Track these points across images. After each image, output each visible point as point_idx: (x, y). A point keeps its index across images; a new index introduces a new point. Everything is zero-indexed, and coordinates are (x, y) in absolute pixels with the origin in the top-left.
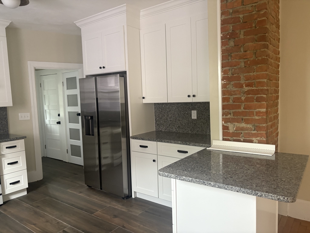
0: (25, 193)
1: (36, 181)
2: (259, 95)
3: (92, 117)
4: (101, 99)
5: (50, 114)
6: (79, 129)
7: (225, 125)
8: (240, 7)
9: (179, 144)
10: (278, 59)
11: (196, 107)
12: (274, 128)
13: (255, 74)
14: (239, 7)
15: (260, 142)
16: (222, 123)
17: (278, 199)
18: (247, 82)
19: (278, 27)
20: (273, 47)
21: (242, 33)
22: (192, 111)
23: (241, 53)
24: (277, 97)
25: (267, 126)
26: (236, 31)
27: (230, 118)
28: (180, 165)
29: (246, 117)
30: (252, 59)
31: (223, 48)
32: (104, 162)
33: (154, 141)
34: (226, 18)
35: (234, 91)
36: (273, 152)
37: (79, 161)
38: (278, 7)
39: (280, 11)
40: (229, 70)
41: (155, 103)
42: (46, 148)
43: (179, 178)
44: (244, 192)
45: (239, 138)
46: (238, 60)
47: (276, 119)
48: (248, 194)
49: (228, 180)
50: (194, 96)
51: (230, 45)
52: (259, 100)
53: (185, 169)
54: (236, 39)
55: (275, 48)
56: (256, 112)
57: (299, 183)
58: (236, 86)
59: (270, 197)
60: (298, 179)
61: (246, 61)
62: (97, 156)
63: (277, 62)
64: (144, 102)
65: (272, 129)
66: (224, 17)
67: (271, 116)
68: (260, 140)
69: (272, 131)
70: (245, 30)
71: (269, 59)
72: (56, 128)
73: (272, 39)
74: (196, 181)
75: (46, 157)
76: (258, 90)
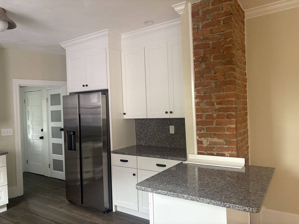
0: (5, 209)
1: (17, 196)
2: (229, 113)
3: (74, 133)
4: (83, 114)
5: (33, 129)
6: (62, 144)
7: (199, 139)
8: (210, 35)
9: (158, 158)
10: (245, 80)
11: (174, 122)
12: (244, 142)
13: (225, 93)
14: (208, 35)
15: (231, 156)
16: (197, 138)
17: (244, 209)
18: (217, 100)
19: (244, 51)
20: (240, 69)
21: (212, 57)
22: (170, 126)
23: (211, 75)
24: (246, 114)
25: (237, 141)
26: (207, 55)
27: (204, 133)
28: (157, 179)
29: (218, 133)
30: (221, 80)
31: (196, 70)
32: (85, 176)
33: (134, 155)
34: (198, 43)
35: (207, 109)
36: (243, 165)
37: (61, 175)
38: (244, 35)
39: (245, 38)
40: (202, 89)
41: (135, 119)
42: (27, 163)
43: (155, 192)
44: (214, 203)
45: (212, 152)
46: (209, 81)
47: (246, 134)
48: (217, 205)
49: (200, 192)
50: (171, 112)
51: (202, 67)
52: (229, 117)
53: (161, 183)
54: (207, 62)
55: (242, 70)
56: (227, 128)
57: (264, 194)
58: (208, 104)
59: (237, 208)
60: (263, 191)
61: (216, 82)
62: (79, 170)
63: (244, 83)
64: (124, 118)
65: (242, 144)
66: (195, 43)
67: (241, 131)
68: (232, 154)
69: (242, 145)
70: (214, 55)
71: (236, 80)
72: (39, 143)
73: (238, 63)
74: (171, 194)
75: (28, 172)
76: (227, 108)
